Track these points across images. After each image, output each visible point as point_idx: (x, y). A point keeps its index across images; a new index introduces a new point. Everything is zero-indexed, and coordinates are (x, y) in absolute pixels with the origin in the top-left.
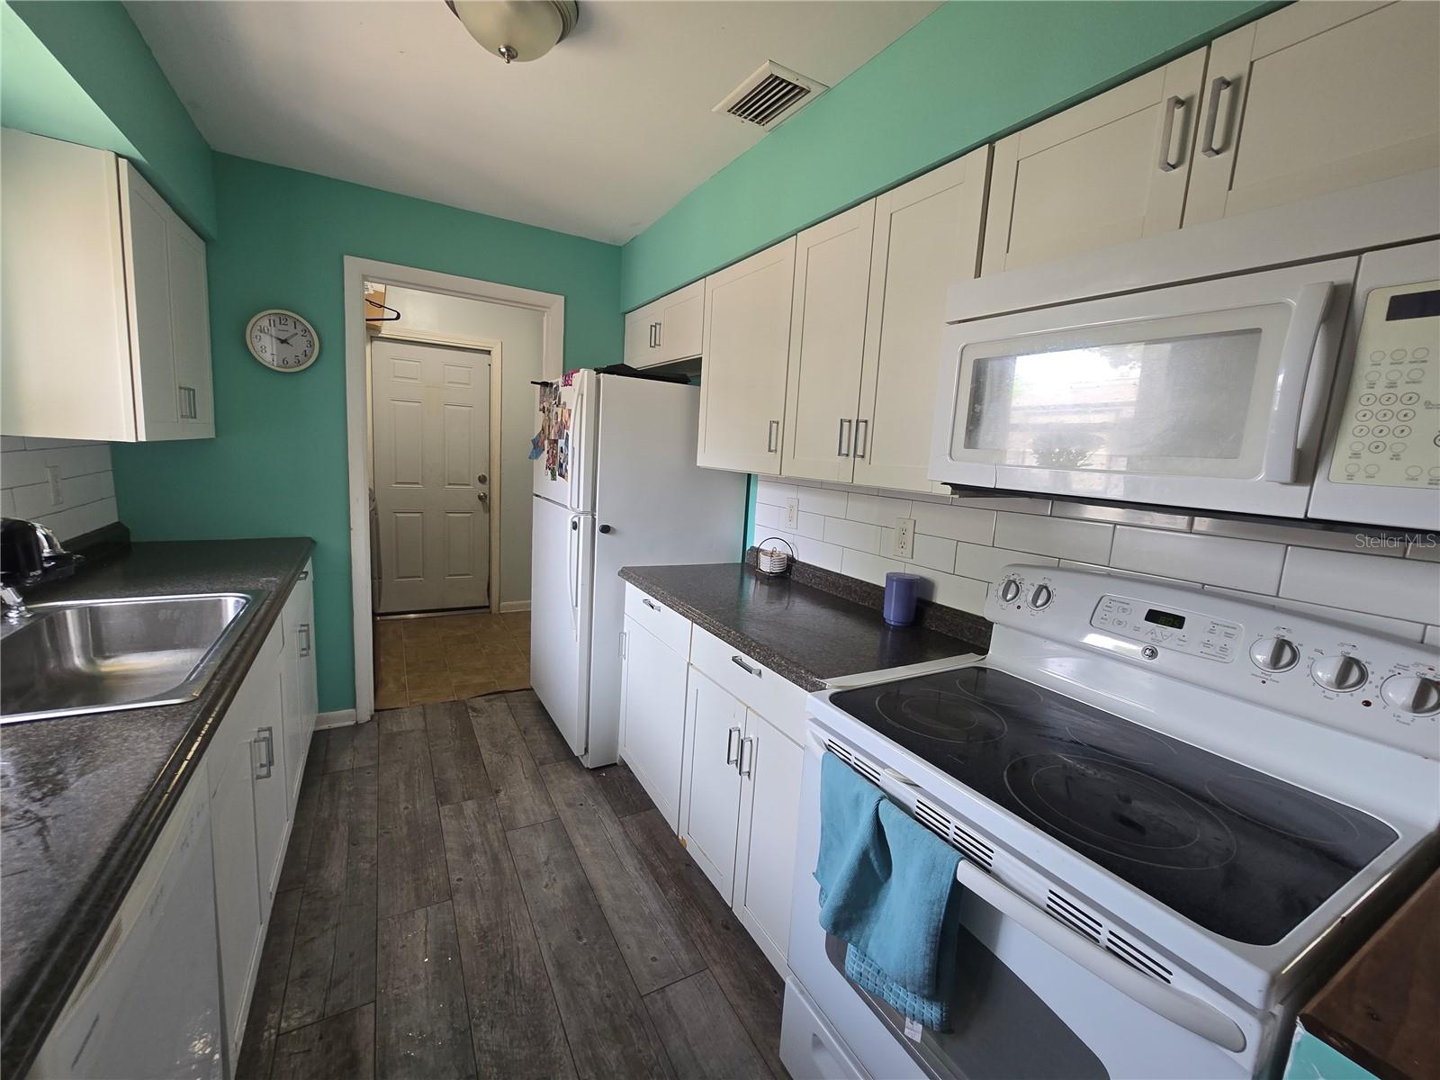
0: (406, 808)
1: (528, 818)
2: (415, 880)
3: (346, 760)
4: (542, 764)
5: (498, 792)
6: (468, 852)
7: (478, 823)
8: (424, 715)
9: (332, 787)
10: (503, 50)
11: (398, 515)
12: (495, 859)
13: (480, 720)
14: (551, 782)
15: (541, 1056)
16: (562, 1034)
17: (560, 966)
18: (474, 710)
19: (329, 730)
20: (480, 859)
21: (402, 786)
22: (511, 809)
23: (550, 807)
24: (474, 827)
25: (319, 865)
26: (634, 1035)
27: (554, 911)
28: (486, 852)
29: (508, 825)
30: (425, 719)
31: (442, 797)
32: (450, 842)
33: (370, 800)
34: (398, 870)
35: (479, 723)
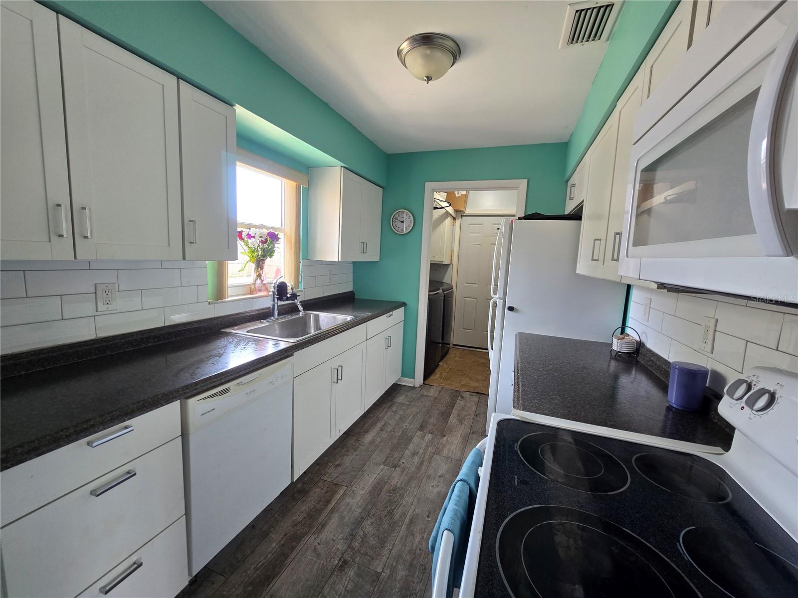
0: (406, 426)
1: (448, 454)
2: (389, 454)
3: (401, 399)
4: (473, 433)
5: (444, 436)
6: (414, 454)
7: (427, 445)
8: (440, 392)
9: (390, 406)
10: (425, 79)
11: (466, 299)
12: (422, 463)
13: (461, 402)
14: (471, 443)
15: (378, 549)
16: (391, 548)
17: (411, 522)
18: (462, 397)
19: (404, 386)
20: (416, 459)
21: (411, 417)
22: (444, 446)
23: (461, 454)
24: (424, 445)
25: (367, 432)
26: (417, 574)
27: (428, 498)
28: (421, 458)
29: (438, 452)
30: (439, 394)
31: (422, 428)
32: (411, 447)
33: (397, 417)
34: (387, 447)
35: (460, 403)
